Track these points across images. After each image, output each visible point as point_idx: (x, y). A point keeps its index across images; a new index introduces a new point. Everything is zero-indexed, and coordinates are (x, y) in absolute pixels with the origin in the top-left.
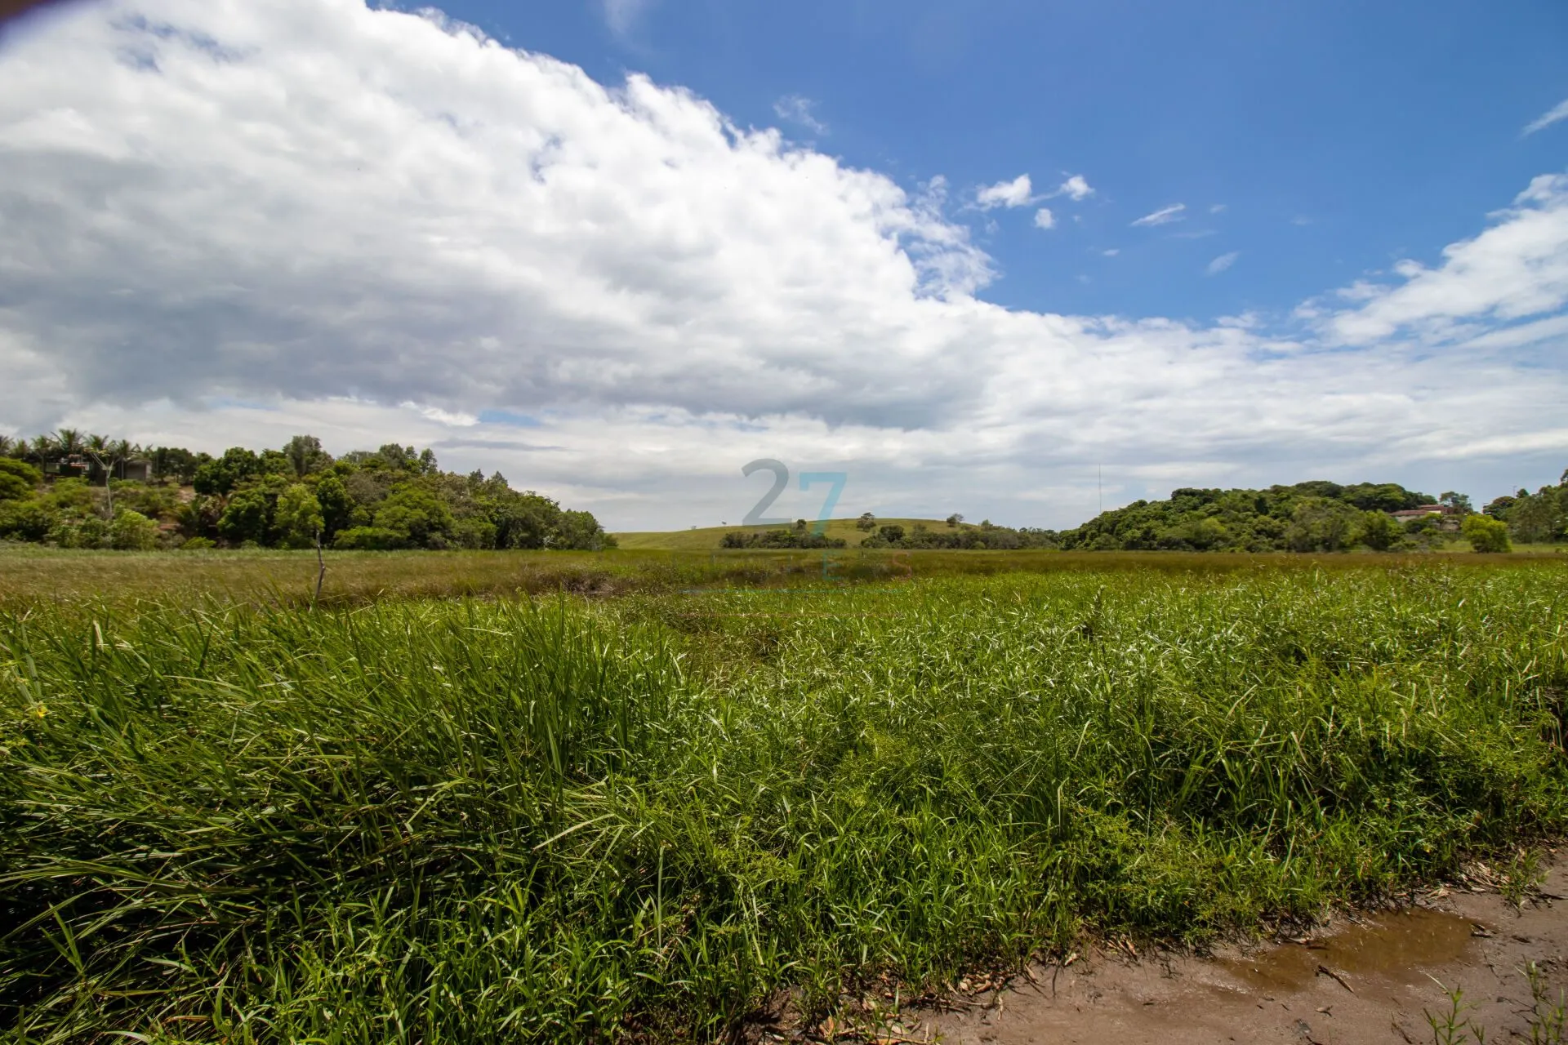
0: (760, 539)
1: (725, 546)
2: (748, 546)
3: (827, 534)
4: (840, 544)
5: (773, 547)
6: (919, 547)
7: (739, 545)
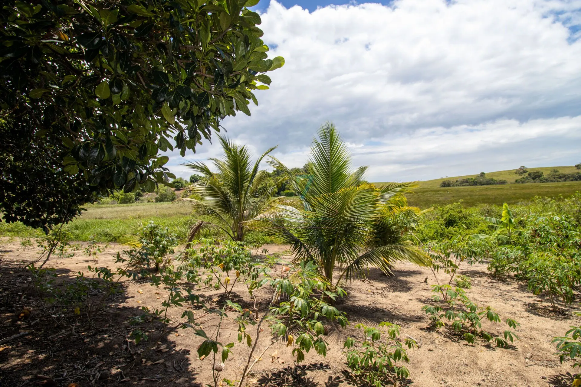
0: (459, 182)
1: (442, 186)
2: (453, 186)
3: (495, 178)
4: (503, 183)
5: (465, 186)
6: (552, 181)
7: (449, 185)
